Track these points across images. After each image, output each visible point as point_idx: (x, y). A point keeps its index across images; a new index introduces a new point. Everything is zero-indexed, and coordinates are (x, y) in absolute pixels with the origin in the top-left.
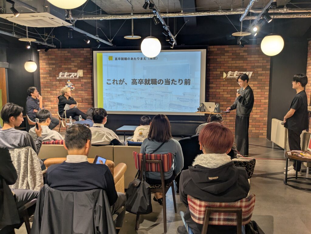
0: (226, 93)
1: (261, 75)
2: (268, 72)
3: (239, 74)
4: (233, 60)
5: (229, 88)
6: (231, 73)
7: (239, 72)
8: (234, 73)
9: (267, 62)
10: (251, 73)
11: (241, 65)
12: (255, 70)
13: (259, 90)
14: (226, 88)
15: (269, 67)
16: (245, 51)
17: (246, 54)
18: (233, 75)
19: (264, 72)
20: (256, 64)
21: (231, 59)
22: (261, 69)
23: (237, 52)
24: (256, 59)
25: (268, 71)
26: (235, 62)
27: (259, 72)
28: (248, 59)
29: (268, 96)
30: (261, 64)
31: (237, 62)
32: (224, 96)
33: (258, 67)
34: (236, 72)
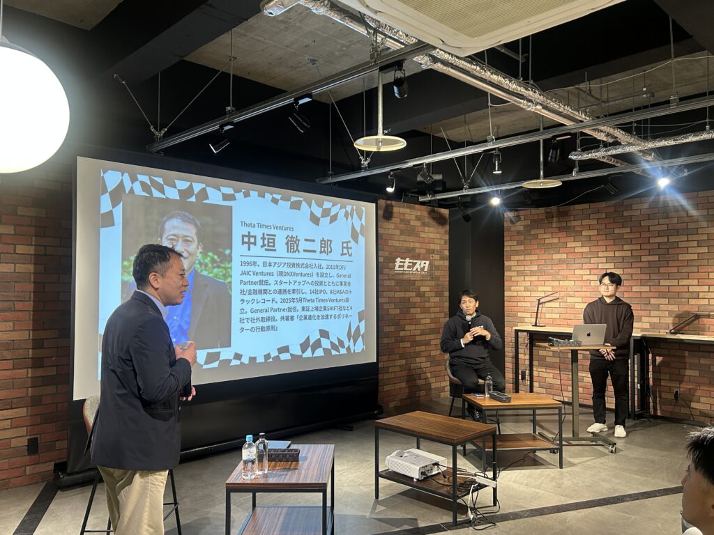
0: (392, 306)
1: (437, 268)
2: (447, 263)
3: (411, 264)
4: (402, 233)
5: (397, 295)
6: (401, 262)
7: (412, 261)
8: (404, 262)
9: (445, 244)
10: (428, 262)
11: (412, 245)
12: (431, 258)
13: (437, 299)
14: (391, 294)
15: (447, 253)
16: (418, 218)
17: (418, 223)
18: (403, 266)
19: (441, 263)
20: (432, 246)
21: (398, 232)
22: (437, 257)
23: (407, 217)
24: (432, 236)
25: (446, 260)
26: (402, 238)
27: (437, 263)
28: (422, 235)
29: (448, 310)
30: (438, 247)
31: (407, 238)
32: (391, 312)
33: (433, 251)
34: (408, 260)
